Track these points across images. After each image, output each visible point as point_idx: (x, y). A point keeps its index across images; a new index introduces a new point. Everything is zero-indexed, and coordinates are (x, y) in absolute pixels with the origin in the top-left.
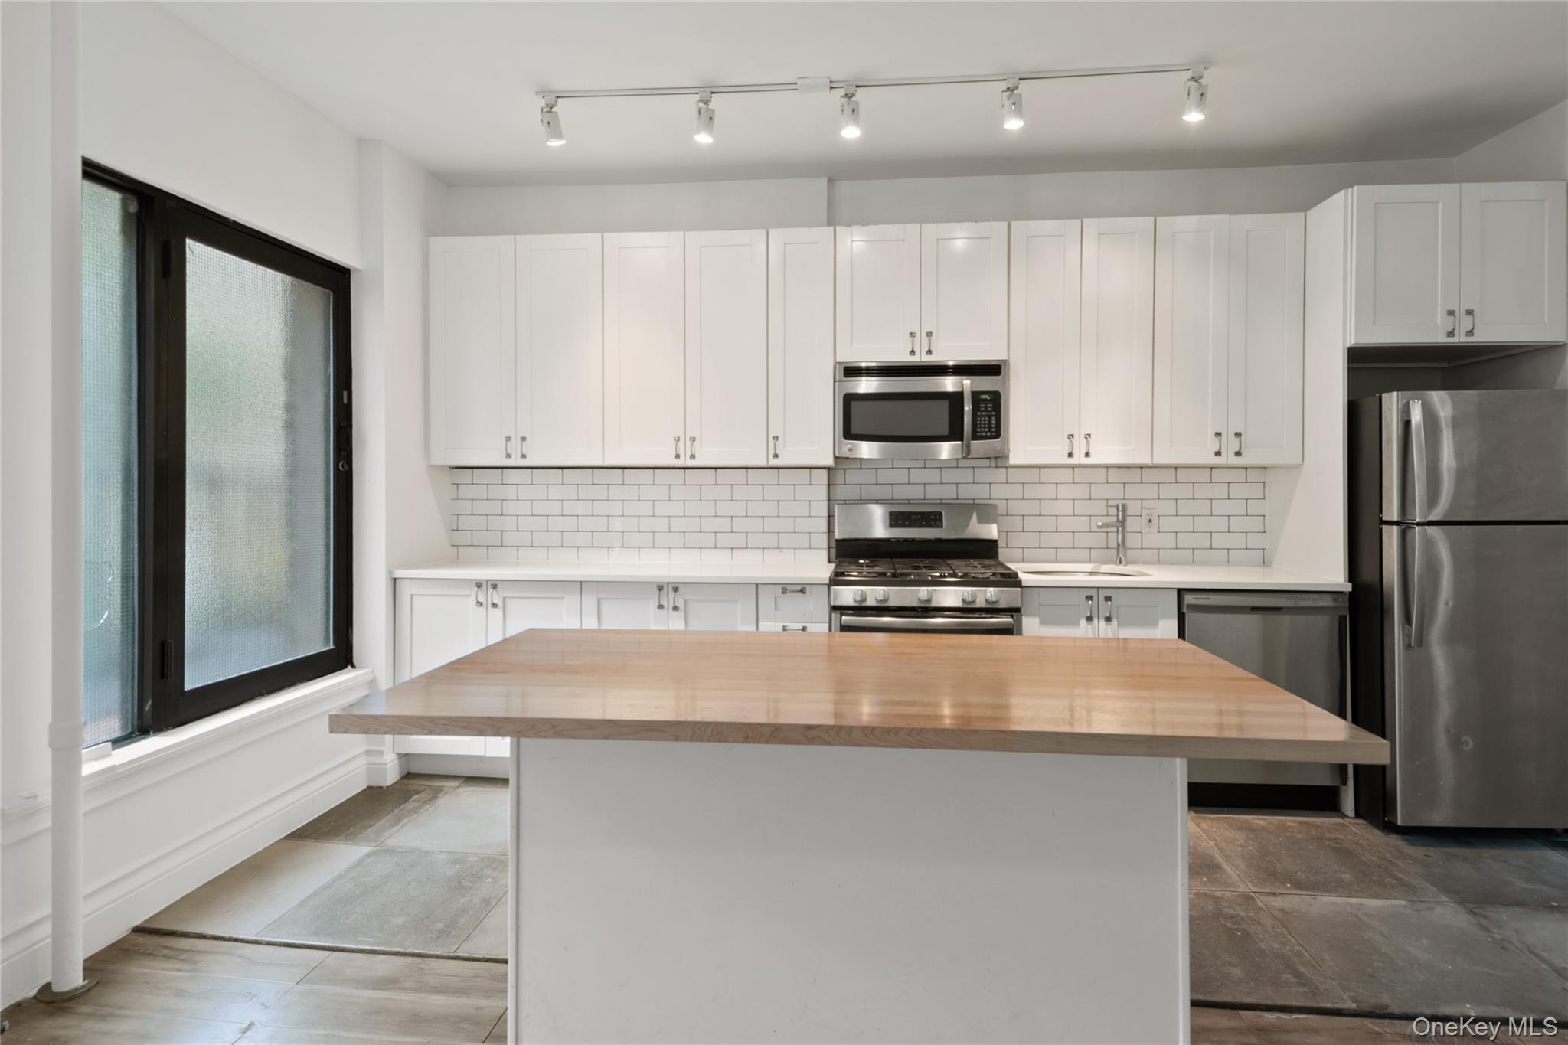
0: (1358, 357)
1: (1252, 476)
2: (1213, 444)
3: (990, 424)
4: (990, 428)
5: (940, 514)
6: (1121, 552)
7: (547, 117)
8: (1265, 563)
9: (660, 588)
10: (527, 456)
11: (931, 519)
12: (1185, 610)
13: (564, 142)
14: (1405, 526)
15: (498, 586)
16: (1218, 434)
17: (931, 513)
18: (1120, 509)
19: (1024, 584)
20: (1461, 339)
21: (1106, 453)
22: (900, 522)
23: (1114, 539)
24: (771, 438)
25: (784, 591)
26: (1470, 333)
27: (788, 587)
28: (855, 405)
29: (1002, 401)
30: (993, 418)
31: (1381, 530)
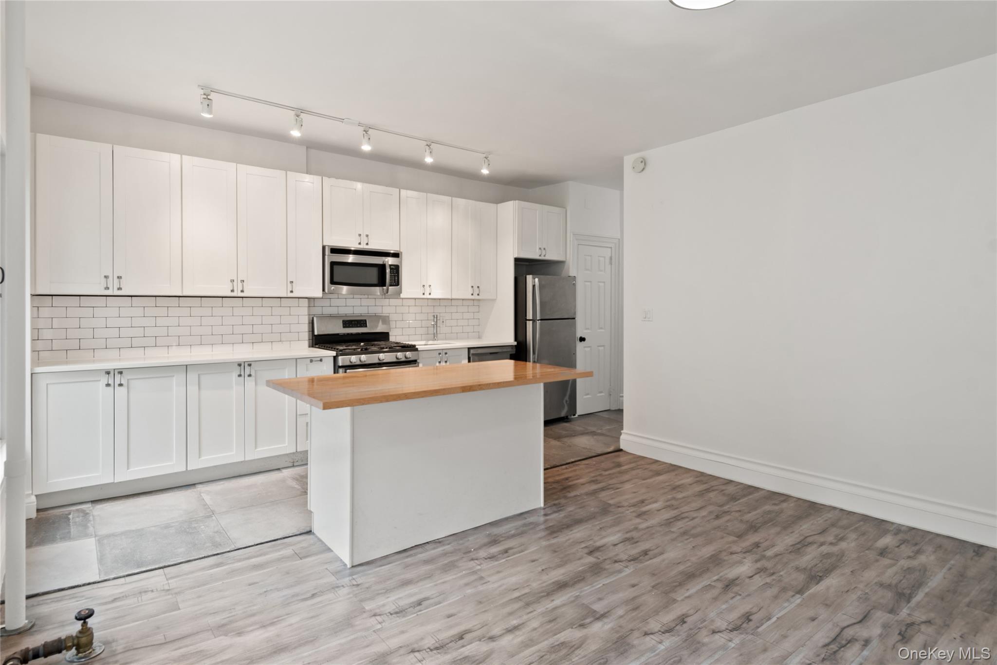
0: (518, 261)
1: (476, 303)
2: (470, 291)
3: (395, 279)
4: (395, 281)
5: (366, 321)
6: (435, 337)
7: (207, 102)
8: (479, 338)
9: (240, 365)
10: (123, 289)
11: (362, 323)
12: (471, 356)
13: (211, 116)
14: (534, 320)
15: (123, 372)
16: (472, 287)
17: (362, 320)
18: (435, 316)
19: (419, 349)
20: (542, 258)
21: (437, 294)
22: (347, 325)
23: (431, 330)
24: (289, 282)
25: (311, 361)
26: (545, 256)
27: (313, 359)
28: (335, 267)
29: (400, 269)
30: (396, 277)
31: (526, 323)
